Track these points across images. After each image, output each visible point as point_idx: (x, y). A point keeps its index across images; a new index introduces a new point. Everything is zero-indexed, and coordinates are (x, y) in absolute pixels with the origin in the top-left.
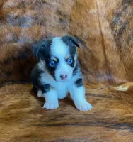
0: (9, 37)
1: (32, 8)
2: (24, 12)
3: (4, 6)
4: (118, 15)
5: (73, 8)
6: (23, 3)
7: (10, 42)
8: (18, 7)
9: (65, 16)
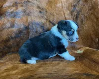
0: (8, 25)
1: (22, 6)
2: (17, 9)
3: (4, 6)
4: (75, 6)
5: (47, 4)
6: (16, 3)
7: (9, 28)
8: (13, 6)
9: (42, 9)
